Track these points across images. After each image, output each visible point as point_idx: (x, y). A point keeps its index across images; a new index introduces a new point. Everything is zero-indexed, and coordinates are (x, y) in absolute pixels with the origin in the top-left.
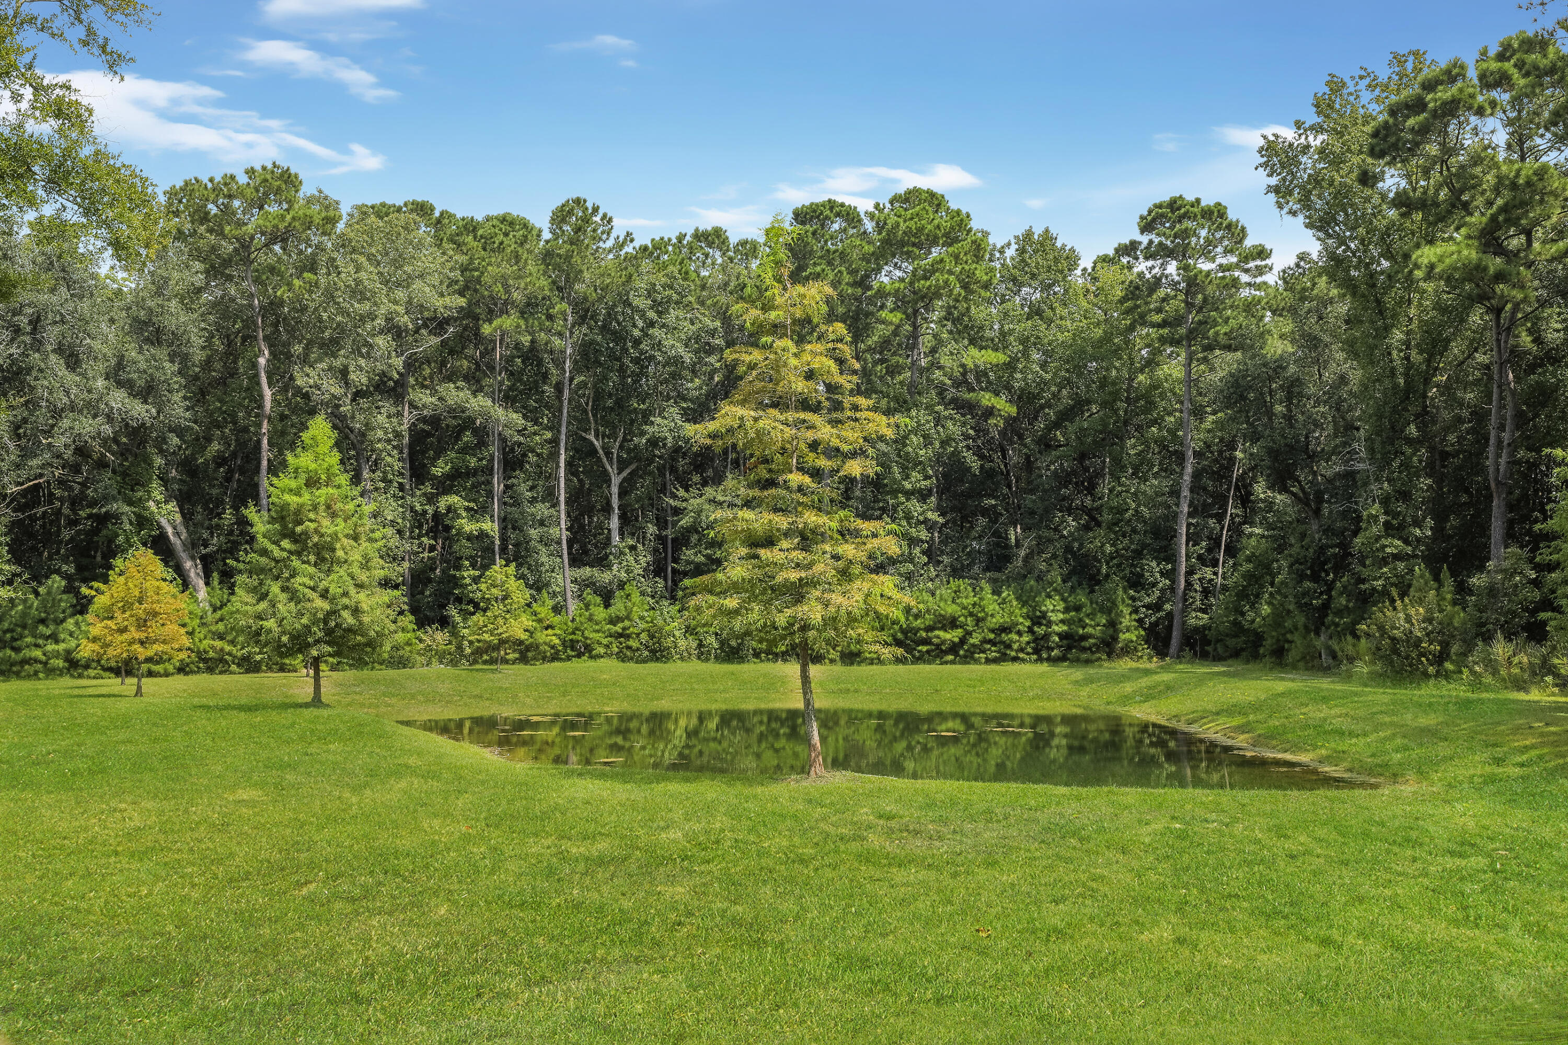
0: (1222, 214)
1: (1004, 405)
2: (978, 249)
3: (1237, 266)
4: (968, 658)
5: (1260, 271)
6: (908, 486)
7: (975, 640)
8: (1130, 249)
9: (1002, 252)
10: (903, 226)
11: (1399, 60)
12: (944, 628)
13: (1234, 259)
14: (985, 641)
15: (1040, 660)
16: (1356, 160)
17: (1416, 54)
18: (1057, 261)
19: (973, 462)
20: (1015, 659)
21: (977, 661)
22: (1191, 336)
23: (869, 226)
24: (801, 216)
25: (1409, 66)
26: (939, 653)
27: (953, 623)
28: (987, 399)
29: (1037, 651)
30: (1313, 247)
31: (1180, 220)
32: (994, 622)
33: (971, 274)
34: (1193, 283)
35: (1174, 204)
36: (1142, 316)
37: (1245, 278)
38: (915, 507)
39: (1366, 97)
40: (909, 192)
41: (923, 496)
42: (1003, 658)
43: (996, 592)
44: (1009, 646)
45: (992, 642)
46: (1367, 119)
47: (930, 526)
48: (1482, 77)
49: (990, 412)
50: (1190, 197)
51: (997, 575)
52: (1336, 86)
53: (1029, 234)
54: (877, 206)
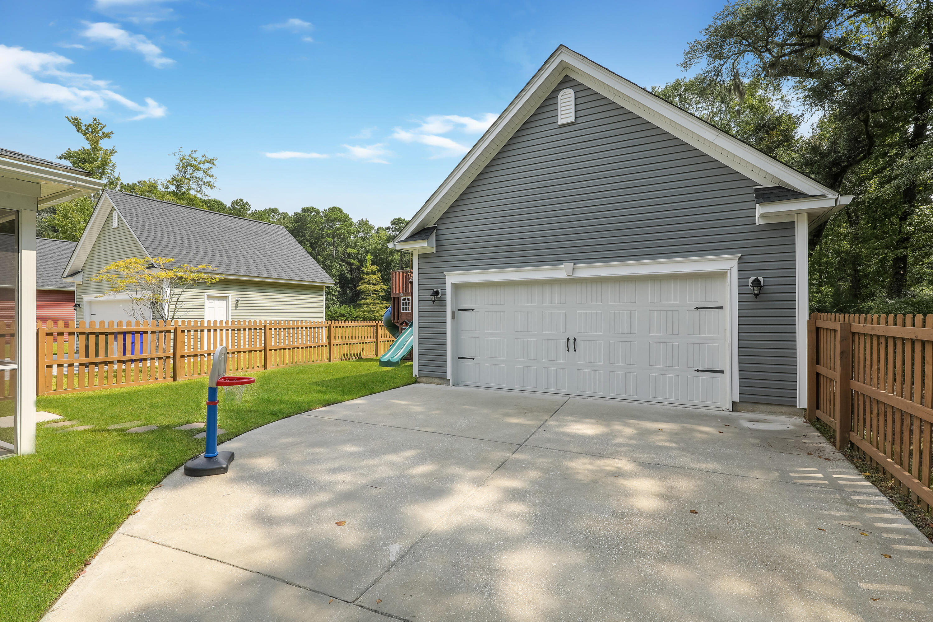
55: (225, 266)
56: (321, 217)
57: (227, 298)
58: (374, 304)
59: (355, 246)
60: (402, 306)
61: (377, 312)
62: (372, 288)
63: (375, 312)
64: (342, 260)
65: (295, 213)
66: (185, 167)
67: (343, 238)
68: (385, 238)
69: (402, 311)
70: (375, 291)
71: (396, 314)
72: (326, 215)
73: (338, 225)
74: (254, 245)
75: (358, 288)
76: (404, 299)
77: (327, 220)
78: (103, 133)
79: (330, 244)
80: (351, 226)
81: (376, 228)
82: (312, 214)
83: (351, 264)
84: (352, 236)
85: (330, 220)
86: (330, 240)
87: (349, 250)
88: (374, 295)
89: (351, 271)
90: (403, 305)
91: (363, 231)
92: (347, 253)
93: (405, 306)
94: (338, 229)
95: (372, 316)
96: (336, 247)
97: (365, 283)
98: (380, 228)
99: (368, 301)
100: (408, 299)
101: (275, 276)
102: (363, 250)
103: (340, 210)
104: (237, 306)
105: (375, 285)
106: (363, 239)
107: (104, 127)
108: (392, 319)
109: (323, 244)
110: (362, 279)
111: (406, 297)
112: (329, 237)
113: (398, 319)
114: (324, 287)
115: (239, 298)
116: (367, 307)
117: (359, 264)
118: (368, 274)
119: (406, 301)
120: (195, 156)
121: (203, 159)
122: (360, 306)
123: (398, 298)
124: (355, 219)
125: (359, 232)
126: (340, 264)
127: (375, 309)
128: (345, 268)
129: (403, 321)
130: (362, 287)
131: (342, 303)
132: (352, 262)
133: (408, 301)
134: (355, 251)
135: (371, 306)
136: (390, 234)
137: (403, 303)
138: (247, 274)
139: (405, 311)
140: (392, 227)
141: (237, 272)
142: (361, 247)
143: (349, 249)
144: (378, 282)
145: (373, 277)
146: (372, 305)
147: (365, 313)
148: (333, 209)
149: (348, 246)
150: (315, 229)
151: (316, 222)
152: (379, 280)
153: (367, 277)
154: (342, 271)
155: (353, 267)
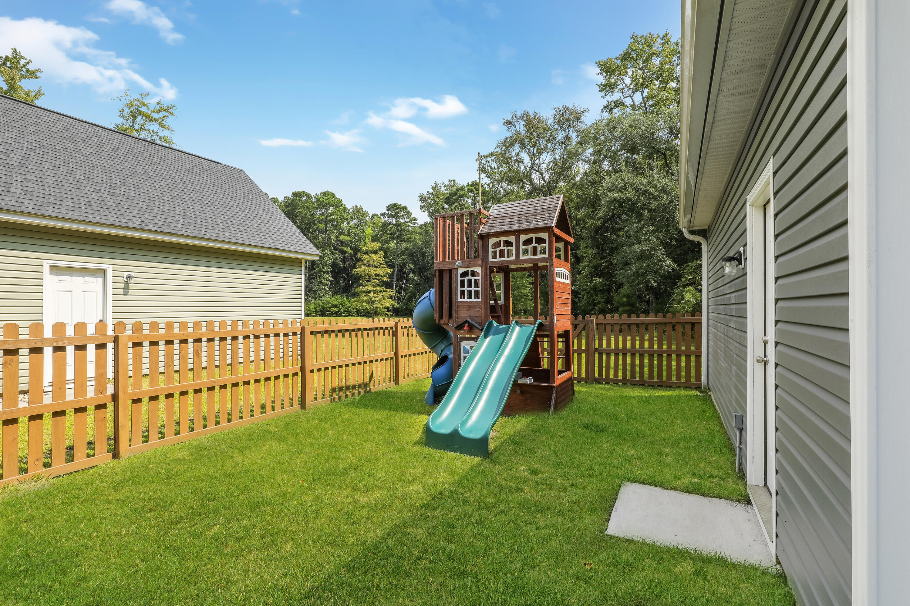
0: (406, 209)
1: (349, 250)
2: (345, 209)
3: (409, 222)
4: (340, 315)
5: (415, 223)
6: (324, 270)
7: (342, 311)
8: (383, 214)
9: (349, 210)
10: (325, 201)
11: (450, 181)
12: (333, 307)
13: (408, 220)
14: (345, 311)
15: (358, 316)
16: (441, 203)
17: (454, 180)
18: (363, 214)
19: (341, 264)
20: (352, 316)
21: (342, 316)
22: (398, 237)
23: (314, 199)
24: (294, 194)
25: (452, 183)
26: (332, 314)
27: (336, 306)
28: (345, 249)
29: (358, 314)
30: (428, 220)
31: (397, 209)
32: (346, 306)
33: (343, 216)
34: (398, 225)
35: (395, 205)
36: (386, 231)
37: (411, 225)
38: (326, 275)
39: (443, 189)
40: (326, 192)
41: (327, 273)
42: (349, 315)
43: (347, 299)
44: (351, 312)
45: (347, 311)
46: (443, 194)
47: (331, 281)
48: (468, 190)
49: (346, 252)
50: (399, 204)
51: (347, 294)
52: (437, 185)
53: (356, 207)
54: (316, 194)
55: (99, 209)
56: (312, 202)
57: (103, 272)
58: (375, 292)
59: (349, 234)
60: (459, 289)
61: (379, 303)
62: (372, 271)
63: (376, 302)
64: (335, 249)
65: (285, 198)
66: (134, 116)
67: (336, 226)
68: (380, 225)
69: (459, 300)
70: (377, 275)
71: (446, 305)
72: (318, 200)
73: (331, 210)
74: (181, 185)
75: (354, 271)
76: (464, 274)
77: (319, 205)
78: (28, 71)
79: (322, 232)
80: (344, 212)
81: (370, 215)
82: (303, 199)
83: (344, 252)
84: (345, 223)
85: (322, 205)
86: (322, 226)
87: (342, 238)
88: (375, 280)
89: (344, 261)
90: (463, 285)
91: (357, 218)
92: (340, 240)
93: (466, 289)
94: (331, 215)
95: (372, 307)
96: (328, 235)
97: (364, 265)
98: (375, 215)
99: (367, 288)
100: (473, 274)
101: (211, 235)
102: (357, 238)
103: (333, 195)
104: (126, 288)
105: (377, 267)
106: (357, 226)
107: (28, 63)
108: (437, 316)
109: (315, 231)
110: (359, 260)
111: (469, 269)
112: (321, 224)
113: (450, 316)
114: (303, 261)
115: (133, 274)
116: (365, 295)
117: (352, 252)
118: (367, 253)
119: (469, 277)
120: (146, 101)
121: (158, 107)
122: (355, 295)
123: (450, 271)
124: (349, 205)
125: (352, 218)
126: (332, 252)
127: (376, 299)
128: (337, 256)
129: (460, 321)
130: (360, 269)
131: (336, 293)
132: (345, 250)
133: (473, 279)
134: (348, 238)
135: (371, 295)
136: (385, 221)
137: (462, 282)
138: (146, 227)
139: (466, 300)
140: (387, 212)
141: (125, 221)
142: (355, 234)
143: (342, 236)
144: (381, 264)
145: (374, 257)
146: (372, 293)
147: (364, 304)
148: (325, 194)
149: (341, 233)
150: (306, 215)
151: (307, 207)
152: (382, 262)
153: (366, 257)
154: (334, 259)
155: (347, 255)
